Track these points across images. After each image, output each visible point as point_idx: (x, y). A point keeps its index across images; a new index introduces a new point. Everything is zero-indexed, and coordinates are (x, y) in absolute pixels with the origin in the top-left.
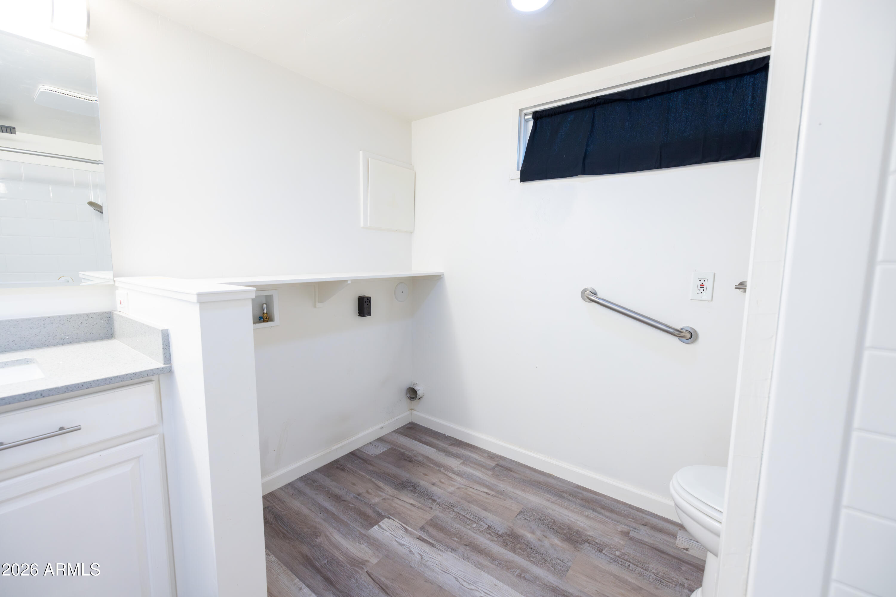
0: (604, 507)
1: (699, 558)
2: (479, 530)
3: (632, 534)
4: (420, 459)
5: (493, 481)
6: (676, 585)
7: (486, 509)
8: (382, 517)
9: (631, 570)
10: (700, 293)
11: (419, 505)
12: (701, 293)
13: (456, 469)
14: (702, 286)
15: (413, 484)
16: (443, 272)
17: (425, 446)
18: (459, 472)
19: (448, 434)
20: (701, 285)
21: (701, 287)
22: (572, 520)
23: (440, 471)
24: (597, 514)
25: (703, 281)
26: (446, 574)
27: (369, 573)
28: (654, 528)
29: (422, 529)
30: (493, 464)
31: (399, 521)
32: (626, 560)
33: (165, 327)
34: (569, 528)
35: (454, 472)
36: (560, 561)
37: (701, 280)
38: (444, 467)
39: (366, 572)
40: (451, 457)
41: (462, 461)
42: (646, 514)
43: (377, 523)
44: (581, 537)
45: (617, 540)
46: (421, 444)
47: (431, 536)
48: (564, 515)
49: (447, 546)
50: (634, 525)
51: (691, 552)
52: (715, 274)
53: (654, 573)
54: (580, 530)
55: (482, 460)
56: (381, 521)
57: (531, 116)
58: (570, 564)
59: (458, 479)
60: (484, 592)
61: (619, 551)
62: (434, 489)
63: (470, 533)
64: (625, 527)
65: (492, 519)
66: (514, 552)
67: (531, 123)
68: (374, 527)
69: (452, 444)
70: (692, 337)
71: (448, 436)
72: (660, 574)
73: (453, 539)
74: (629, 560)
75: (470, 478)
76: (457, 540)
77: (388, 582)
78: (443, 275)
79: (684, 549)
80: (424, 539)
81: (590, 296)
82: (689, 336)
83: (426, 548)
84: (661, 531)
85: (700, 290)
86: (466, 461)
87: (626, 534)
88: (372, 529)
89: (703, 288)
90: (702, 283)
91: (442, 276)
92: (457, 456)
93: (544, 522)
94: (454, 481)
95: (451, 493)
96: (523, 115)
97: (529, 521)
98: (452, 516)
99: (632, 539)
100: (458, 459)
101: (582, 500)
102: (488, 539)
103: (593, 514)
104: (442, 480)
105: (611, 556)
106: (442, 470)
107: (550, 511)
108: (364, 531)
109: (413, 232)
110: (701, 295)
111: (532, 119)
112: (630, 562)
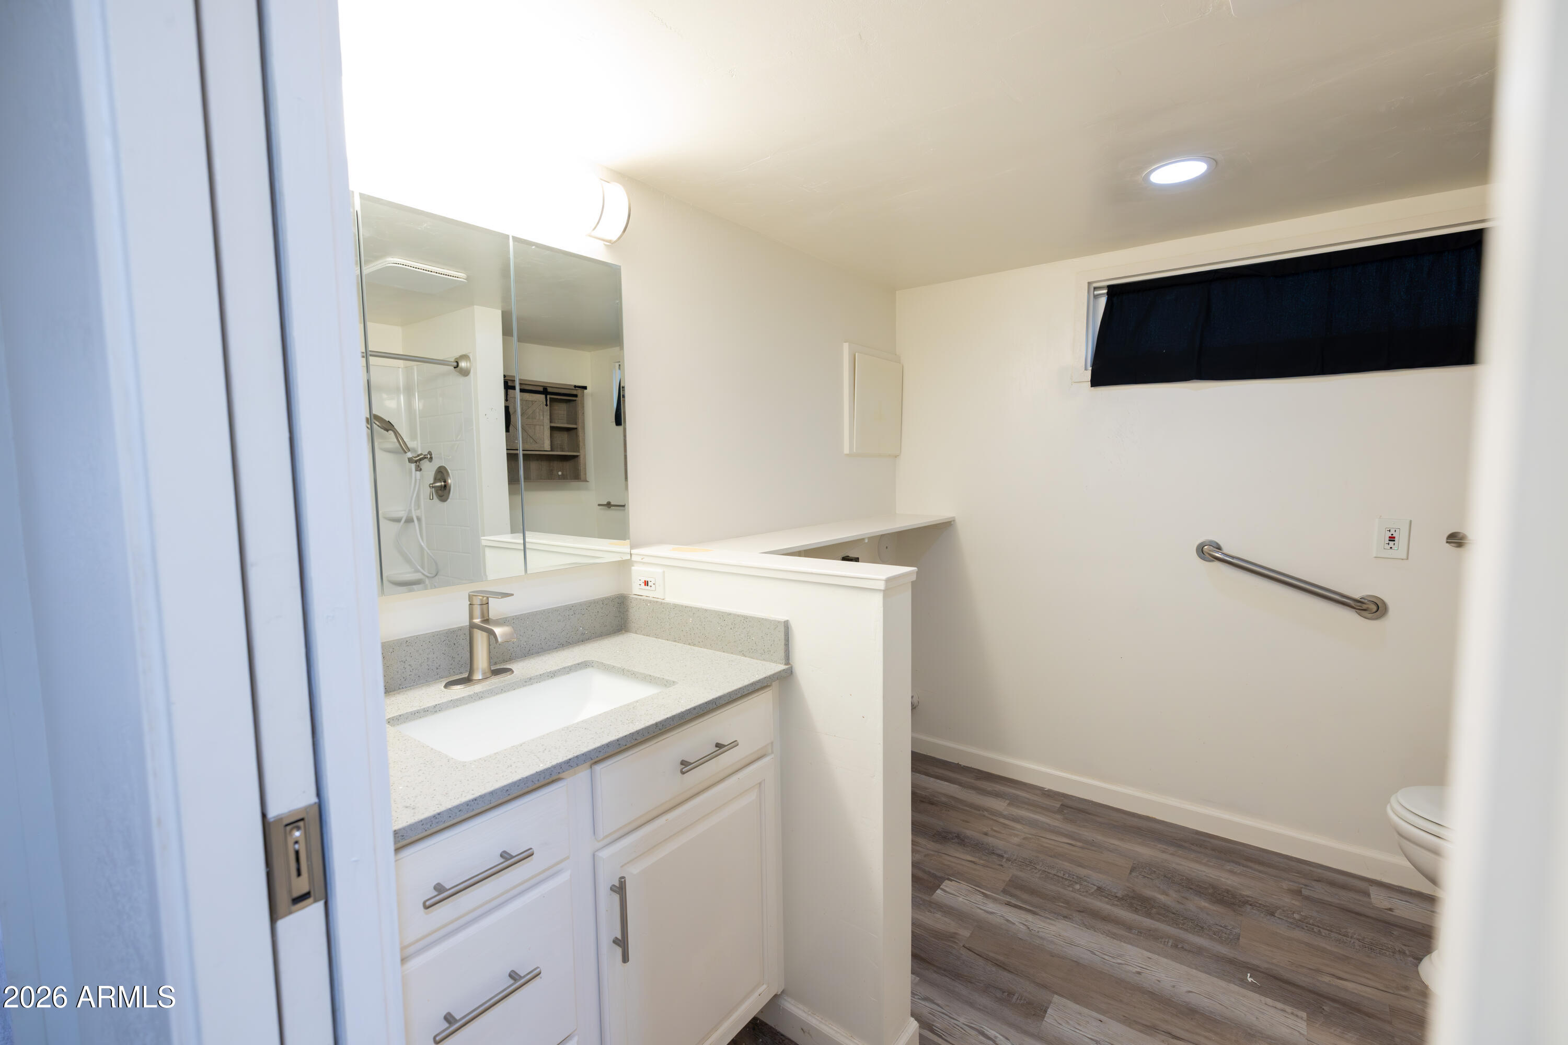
0: (1249, 859)
1: (1411, 919)
2: (1087, 892)
3: (1305, 892)
4: (944, 799)
5: (1070, 828)
6: (1394, 953)
7: (1081, 865)
8: (941, 880)
9: (1324, 936)
10: (1389, 548)
11: (982, 862)
12: (1391, 548)
13: (1005, 813)
14: (1392, 539)
15: (956, 835)
16: (954, 517)
17: (938, 781)
18: (1013, 817)
19: (963, 763)
20: (1390, 537)
21: (1390, 540)
22: (1211, 876)
23: (984, 816)
24: (1244, 869)
25: (1392, 532)
26: (1073, 946)
27: (968, 948)
28: (1332, 884)
29: (1005, 892)
30: (1058, 805)
31: (967, 883)
32: (1313, 925)
33: (786, 618)
34: (1213, 887)
35: (1005, 817)
36: (1222, 928)
37: (1390, 531)
38: (986, 810)
39: (963, 946)
40: (987, 796)
41: (1008, 801)
42: (1314, 867)
43: (938, 887)
44: (1236, 897)
45: (1287, 900)
46: (932, 779)
47: (1025, 902)
48: (1198, 870)
49: (1055, 913)
50: (1303, 881)
51: (1397, 913)
52: (1411, 521)
53: (1359, 940)
54: (1230, 888)
55: (1036, 799)
56: (942, 883)
57: (1105, 291)
58: (1237, 930)
59: (1019, 826)
60: (1139, 967)
61: (1298, 914)
62: (990, 840)
63: (1077, 896)
64: (1291, 884)
65: (1098, 878)
66: (1152, 918)
67: (1103, 301)
68: (937, 892)
69: (978, 779)
70: (1380, 608)
71: (964, 766)
72: (1366, 940)
73: (1057, 904)
74: (1316, 924)
75: (1033, 824)
76: (1062, 904)
77: (1001, 958)
78: (954, 521)
79: (1386, 909)
80: (1015, 905)
81: (1212, 551)
82: (1374, 608)
83: (1030, 917)
84: (1344, 887)
85: (1389, 544)
86: (1014, 801)
87: (1298, 893)
88: (935, 894)
89: (1394, 541)
90: (1392, 535)
91: (952, 523)
92: (997, 795)
93: (1174, 880)
94: (1014, 830)
95: (1019, 845)
96: (1092, 289)
97: (1151, 879)
98: (1038, 875)
99: (1307, 898)
100: (1000, 799)
101: (1213, 850)
102: (1107, 903)
103: (1238, 869)
104: (994, 828)
105: (1291, 920)
106: (986, 813)
107: (1174, 866)
108: (927, 898)
109: (898, 456)
110: (1391, 550)
111: (1106, 295)
112: (1319, 927)
